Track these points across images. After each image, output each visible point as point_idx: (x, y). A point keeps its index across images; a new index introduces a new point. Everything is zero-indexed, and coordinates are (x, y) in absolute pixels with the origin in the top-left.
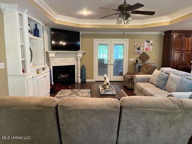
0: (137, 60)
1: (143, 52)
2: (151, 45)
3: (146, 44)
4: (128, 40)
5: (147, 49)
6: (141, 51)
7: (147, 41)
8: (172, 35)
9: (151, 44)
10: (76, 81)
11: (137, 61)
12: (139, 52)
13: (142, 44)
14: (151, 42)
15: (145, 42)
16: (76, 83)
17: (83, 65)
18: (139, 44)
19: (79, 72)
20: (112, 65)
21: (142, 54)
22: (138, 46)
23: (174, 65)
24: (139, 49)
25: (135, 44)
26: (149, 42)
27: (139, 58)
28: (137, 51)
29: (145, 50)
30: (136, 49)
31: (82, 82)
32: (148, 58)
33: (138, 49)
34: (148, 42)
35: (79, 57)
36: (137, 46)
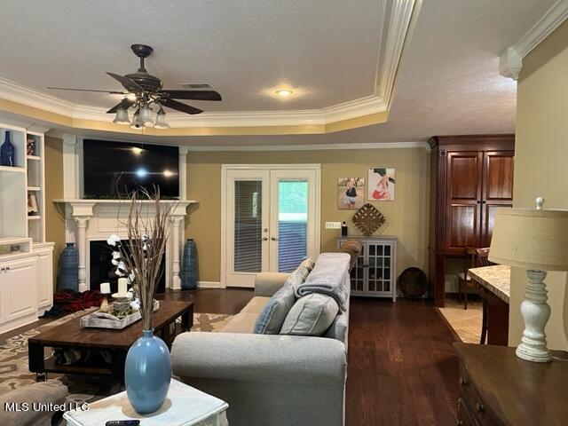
0: (343, 227)
1: (367, 202)
2: (390, 183)
3: (374, 179)
4: (317, 166)
5: (376, 194)
6: (359, 200)
7: (376, 171)
8: (443, 153)
9: (391, 180)
10: (167, 286)
11: (344, 230)
12: (353, 203)
13: (362, 180)
14: (390, 172)
15: (371, 172)
16: (167, 292)
17: (189, 240)
18: (352, 179)
19: (176, 259)
20: (273, 239)
21: (363, 208)
22: (351, 185)
23: (456, 246)
24: (352, 193)
25: (341, 180)
26: (385, 173)
27: (354, 220)
28: (348, 199)
29: (371, 198)
30: (344, 195)
31: (184, 288)
32: (382, 220)
33: (348, 194)
34: (382, 172)
35: (176, 216)
36: (345, 183)
